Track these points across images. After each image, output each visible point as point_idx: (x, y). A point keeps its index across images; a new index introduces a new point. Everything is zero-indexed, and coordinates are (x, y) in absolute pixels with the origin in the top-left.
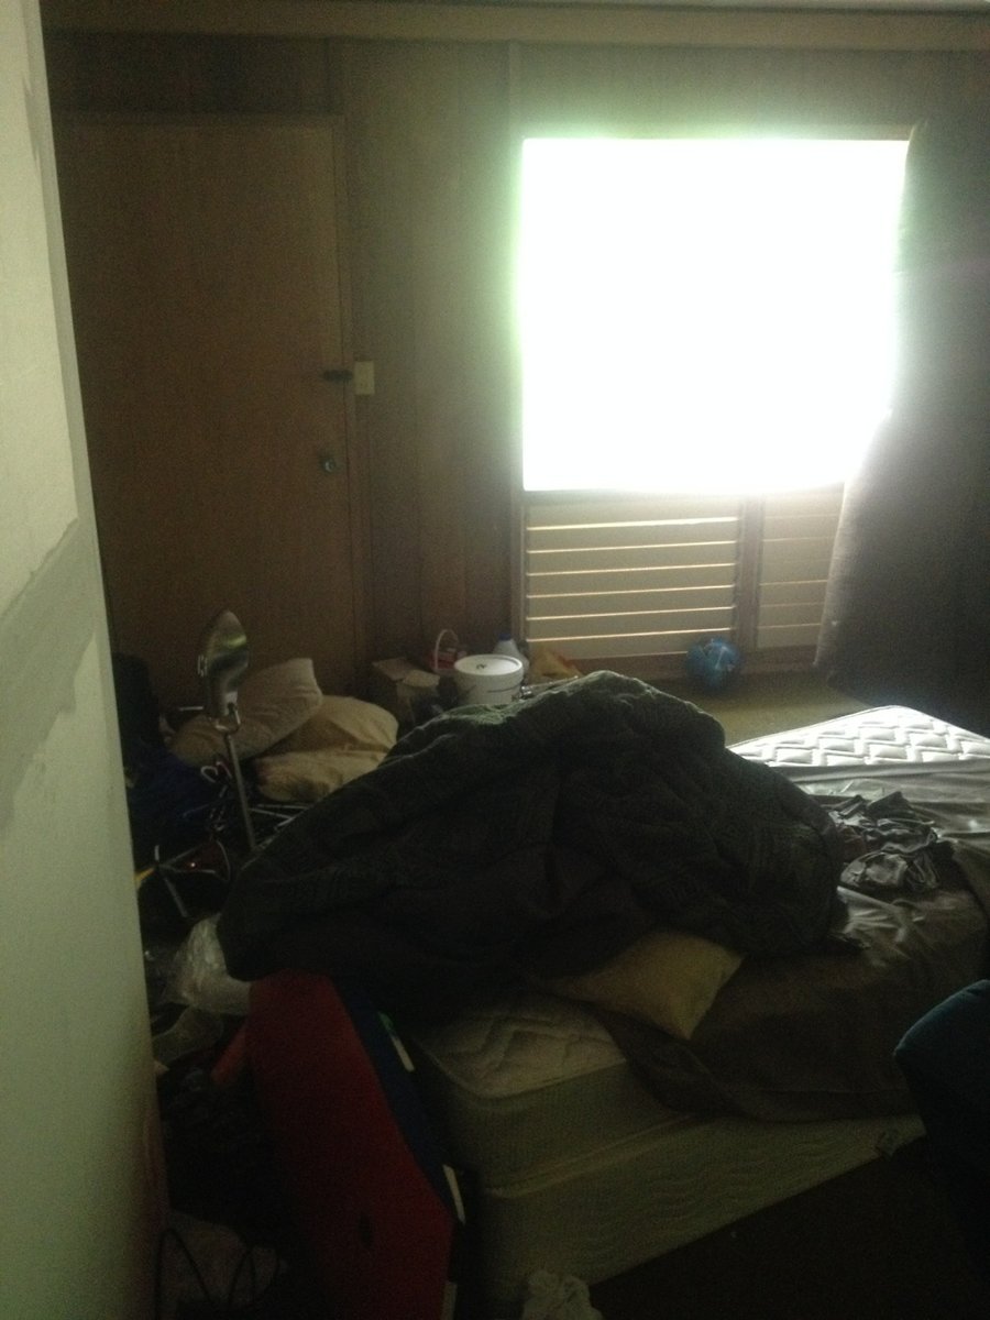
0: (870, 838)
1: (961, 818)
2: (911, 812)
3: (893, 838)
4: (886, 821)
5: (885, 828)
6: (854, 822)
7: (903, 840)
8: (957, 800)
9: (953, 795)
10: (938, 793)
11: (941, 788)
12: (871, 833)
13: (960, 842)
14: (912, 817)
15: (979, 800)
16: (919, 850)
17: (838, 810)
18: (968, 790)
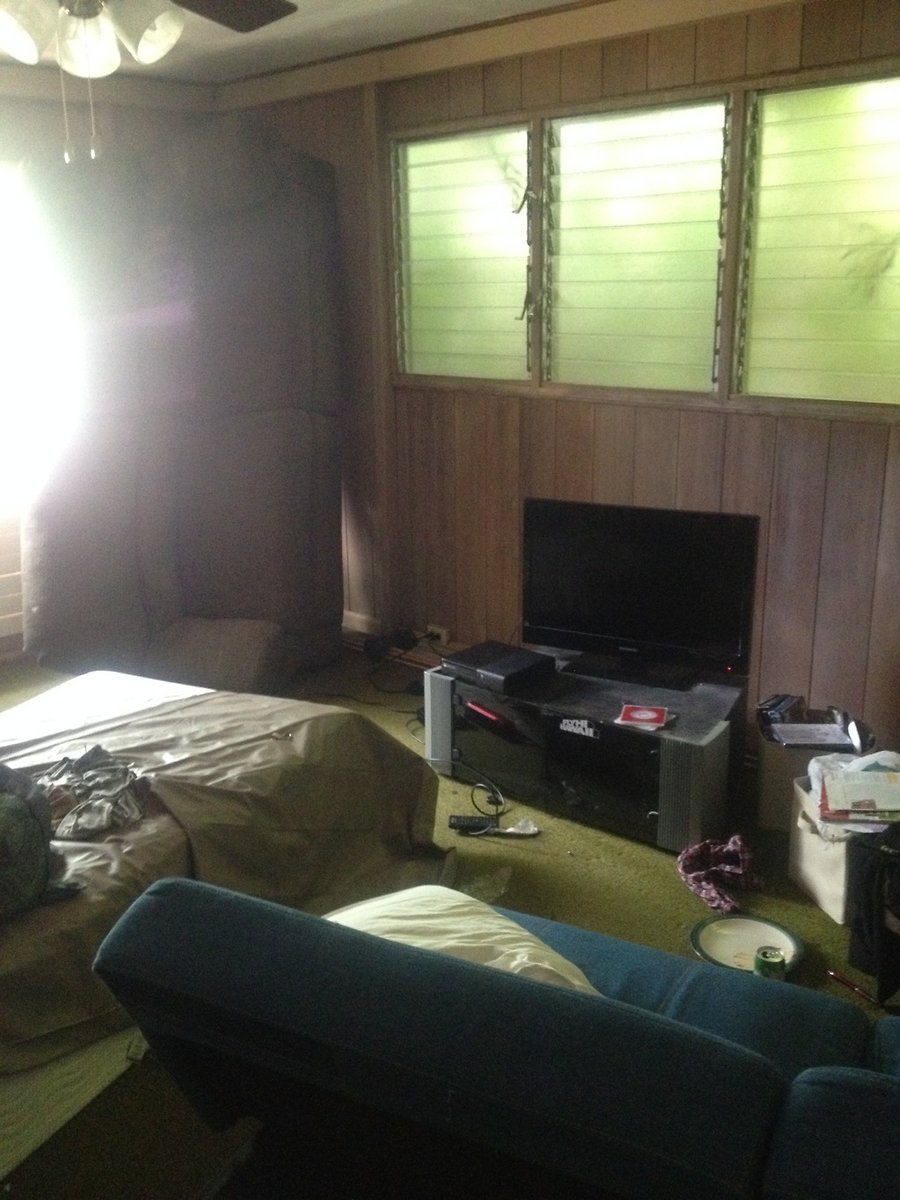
0: (78, 792)
1: (157, 754)
2: (111, 760)
3: (98, 786)
4: (90, 773)
5: (90, 779)
6: (63, 781)
7: (107, 785)
8: (152, 740)
9: (148, 737)
10: (135, 738)
11: (139, 733)
12: (79, 787)
13: (156, 776)
14: (113, 763)
15: (171, 736)
16: (122, 790)
17: (49, 774)
18: (160, 730)
